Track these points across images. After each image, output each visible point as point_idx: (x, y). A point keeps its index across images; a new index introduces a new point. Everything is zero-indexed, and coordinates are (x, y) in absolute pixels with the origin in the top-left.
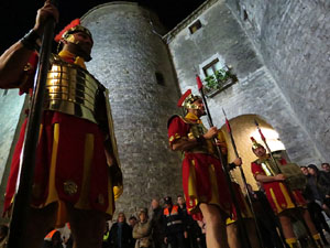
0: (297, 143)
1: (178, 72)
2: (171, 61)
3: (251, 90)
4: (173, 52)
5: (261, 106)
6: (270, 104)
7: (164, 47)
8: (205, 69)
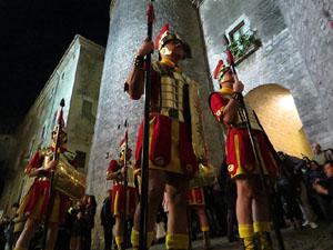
0: (315, 116)
1: (207, 39)
2: (201, 27)
3: (273, 56)
4: (202, 16)
5: (282, 73)
6: (291, 72)
7: (195, 12)
8: (231, 34)
